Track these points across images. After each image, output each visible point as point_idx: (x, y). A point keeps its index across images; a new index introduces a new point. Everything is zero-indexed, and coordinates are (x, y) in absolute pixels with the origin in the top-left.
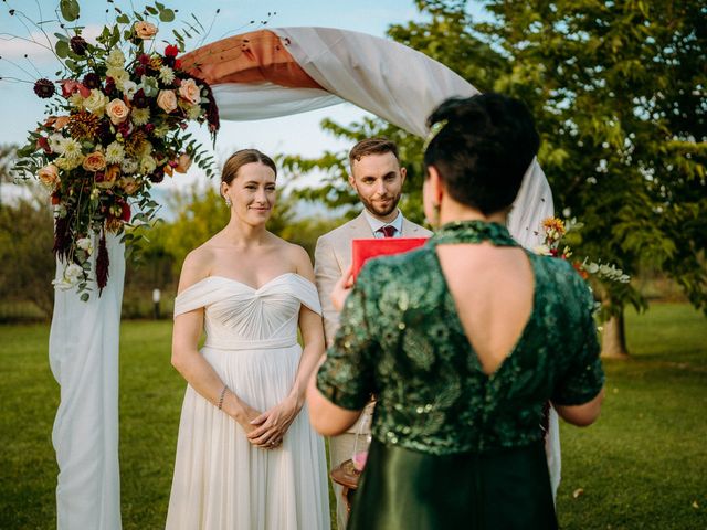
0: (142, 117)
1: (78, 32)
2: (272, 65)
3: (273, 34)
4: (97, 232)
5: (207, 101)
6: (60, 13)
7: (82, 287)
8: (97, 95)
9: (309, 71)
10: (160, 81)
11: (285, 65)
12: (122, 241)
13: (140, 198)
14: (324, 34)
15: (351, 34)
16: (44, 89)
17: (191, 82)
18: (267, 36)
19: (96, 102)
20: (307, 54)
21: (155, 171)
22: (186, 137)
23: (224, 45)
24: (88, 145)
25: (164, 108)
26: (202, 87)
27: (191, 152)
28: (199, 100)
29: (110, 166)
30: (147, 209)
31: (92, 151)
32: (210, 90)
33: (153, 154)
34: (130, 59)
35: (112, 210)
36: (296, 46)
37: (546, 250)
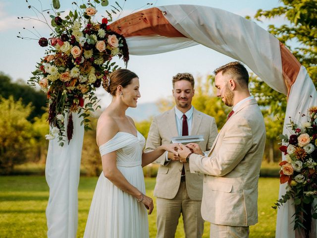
0: (89, 54)
1: (59, 14)
2: (158, 26)
3: (158, 9)
5: (123, 45)
6: (52, 6)
7: (60, 139)
8: (67, 44)
9: (177, 28)
10: (98, 36)
11: (164, 25)
13: (90, 95)
14: (185, 8)
15: (200, 7)
16: (43, 42)
17: (114, 36)
18: (155, 11)
19: (66, 47)
20: (176, 19)
21: (96, 82)
22: (112, 64)
23: (133, 17)
24: (62, 69)
25: (99, 50)
26: (120, 38)
28: (118, 45)
29: (73, 79)
30: (93, 101)
31: (64, 71)
33: (95, 73)
34: (84, 26)
35: (74, 101)
36: (170, 15)
37: (309, 125)
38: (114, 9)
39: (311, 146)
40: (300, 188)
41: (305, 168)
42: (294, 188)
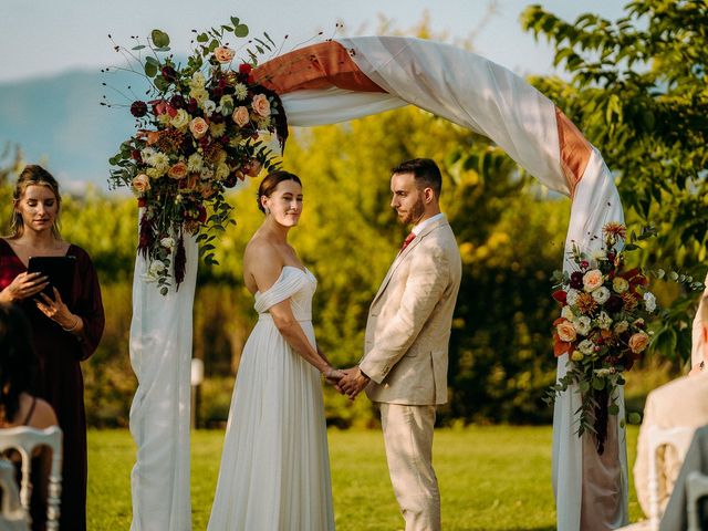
0: (219, 131)
1: (168, 61)
2: (339, 74)
3: (340, 45)
4: (176, 232)
5: (277, 112)
6: (151, 40)
7: (162, 281)
8: (182, 113)
9: (373, 78)
10: (234, 98)
11: (351, 74)
12: (198, 240)
13: (215, 200)
14: (392, 44)
16: (138, 109)
17: (262, 97)
18: (334, 48)
19: (182, 119)
20: (376, 62)
21: (229, 178)
22: (257, 145)
24: (174, 156)
25: (238, 123)
26: (272, 98)
27: (262, 159)
28: (269, 112)
29: (191, 174)
30: (220, 211)
31: (176, 162)
32: (279, 101)
33: (227, 162)
34: (209, 77)
35: (190, 213)
36: (362, 56)
37: (602, 255)
38: (260, 45)
39: (605, 290)
40: (588, 364)
41: (596, 329)
42: (579, 364)
